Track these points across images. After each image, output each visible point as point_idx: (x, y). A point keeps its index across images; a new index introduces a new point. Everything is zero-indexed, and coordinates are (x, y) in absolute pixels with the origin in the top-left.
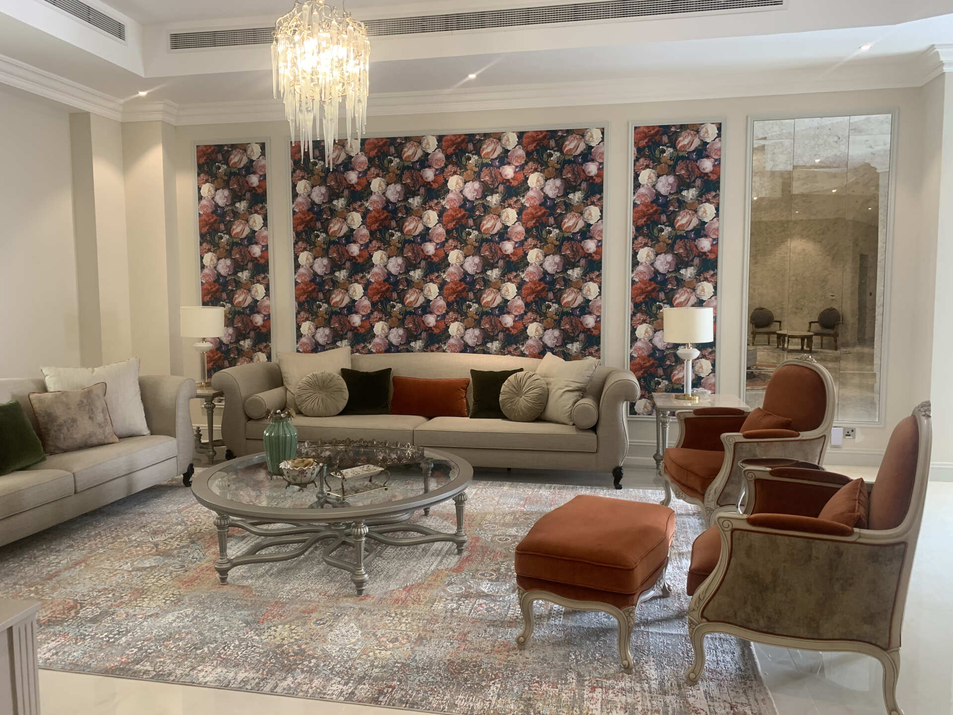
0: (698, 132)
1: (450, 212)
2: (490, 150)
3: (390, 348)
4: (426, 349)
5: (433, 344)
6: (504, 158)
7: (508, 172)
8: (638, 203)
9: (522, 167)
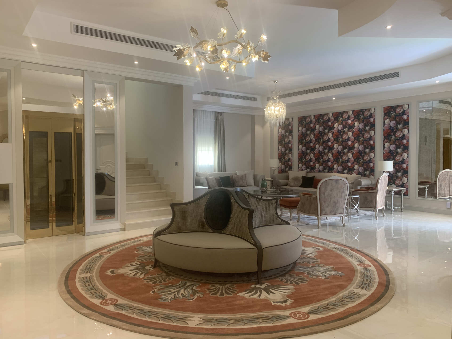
0: (402, 107)
1: (335, 134)
2: (345, 116)
3: (320, 171)
4: (328, 172)
5: (330, 170)
6: (349, 118)
7: (350, 122)
8: (385, 129)
9: (353, 120)
